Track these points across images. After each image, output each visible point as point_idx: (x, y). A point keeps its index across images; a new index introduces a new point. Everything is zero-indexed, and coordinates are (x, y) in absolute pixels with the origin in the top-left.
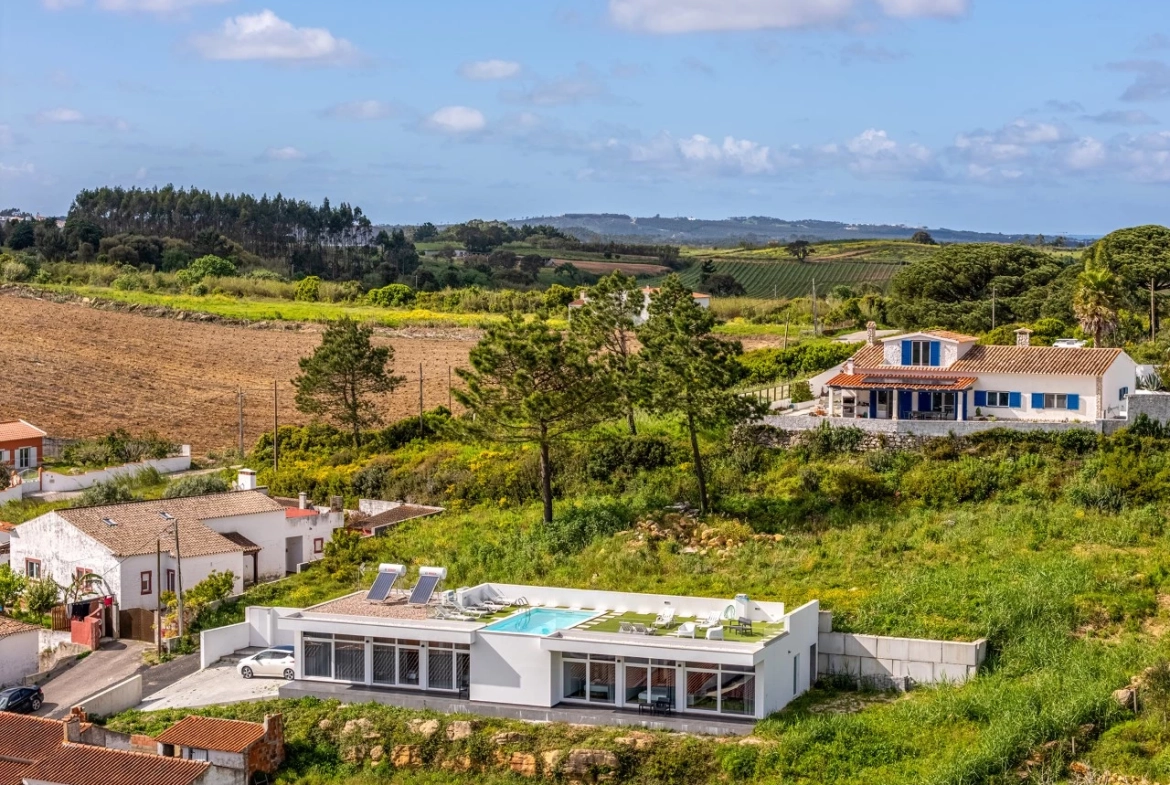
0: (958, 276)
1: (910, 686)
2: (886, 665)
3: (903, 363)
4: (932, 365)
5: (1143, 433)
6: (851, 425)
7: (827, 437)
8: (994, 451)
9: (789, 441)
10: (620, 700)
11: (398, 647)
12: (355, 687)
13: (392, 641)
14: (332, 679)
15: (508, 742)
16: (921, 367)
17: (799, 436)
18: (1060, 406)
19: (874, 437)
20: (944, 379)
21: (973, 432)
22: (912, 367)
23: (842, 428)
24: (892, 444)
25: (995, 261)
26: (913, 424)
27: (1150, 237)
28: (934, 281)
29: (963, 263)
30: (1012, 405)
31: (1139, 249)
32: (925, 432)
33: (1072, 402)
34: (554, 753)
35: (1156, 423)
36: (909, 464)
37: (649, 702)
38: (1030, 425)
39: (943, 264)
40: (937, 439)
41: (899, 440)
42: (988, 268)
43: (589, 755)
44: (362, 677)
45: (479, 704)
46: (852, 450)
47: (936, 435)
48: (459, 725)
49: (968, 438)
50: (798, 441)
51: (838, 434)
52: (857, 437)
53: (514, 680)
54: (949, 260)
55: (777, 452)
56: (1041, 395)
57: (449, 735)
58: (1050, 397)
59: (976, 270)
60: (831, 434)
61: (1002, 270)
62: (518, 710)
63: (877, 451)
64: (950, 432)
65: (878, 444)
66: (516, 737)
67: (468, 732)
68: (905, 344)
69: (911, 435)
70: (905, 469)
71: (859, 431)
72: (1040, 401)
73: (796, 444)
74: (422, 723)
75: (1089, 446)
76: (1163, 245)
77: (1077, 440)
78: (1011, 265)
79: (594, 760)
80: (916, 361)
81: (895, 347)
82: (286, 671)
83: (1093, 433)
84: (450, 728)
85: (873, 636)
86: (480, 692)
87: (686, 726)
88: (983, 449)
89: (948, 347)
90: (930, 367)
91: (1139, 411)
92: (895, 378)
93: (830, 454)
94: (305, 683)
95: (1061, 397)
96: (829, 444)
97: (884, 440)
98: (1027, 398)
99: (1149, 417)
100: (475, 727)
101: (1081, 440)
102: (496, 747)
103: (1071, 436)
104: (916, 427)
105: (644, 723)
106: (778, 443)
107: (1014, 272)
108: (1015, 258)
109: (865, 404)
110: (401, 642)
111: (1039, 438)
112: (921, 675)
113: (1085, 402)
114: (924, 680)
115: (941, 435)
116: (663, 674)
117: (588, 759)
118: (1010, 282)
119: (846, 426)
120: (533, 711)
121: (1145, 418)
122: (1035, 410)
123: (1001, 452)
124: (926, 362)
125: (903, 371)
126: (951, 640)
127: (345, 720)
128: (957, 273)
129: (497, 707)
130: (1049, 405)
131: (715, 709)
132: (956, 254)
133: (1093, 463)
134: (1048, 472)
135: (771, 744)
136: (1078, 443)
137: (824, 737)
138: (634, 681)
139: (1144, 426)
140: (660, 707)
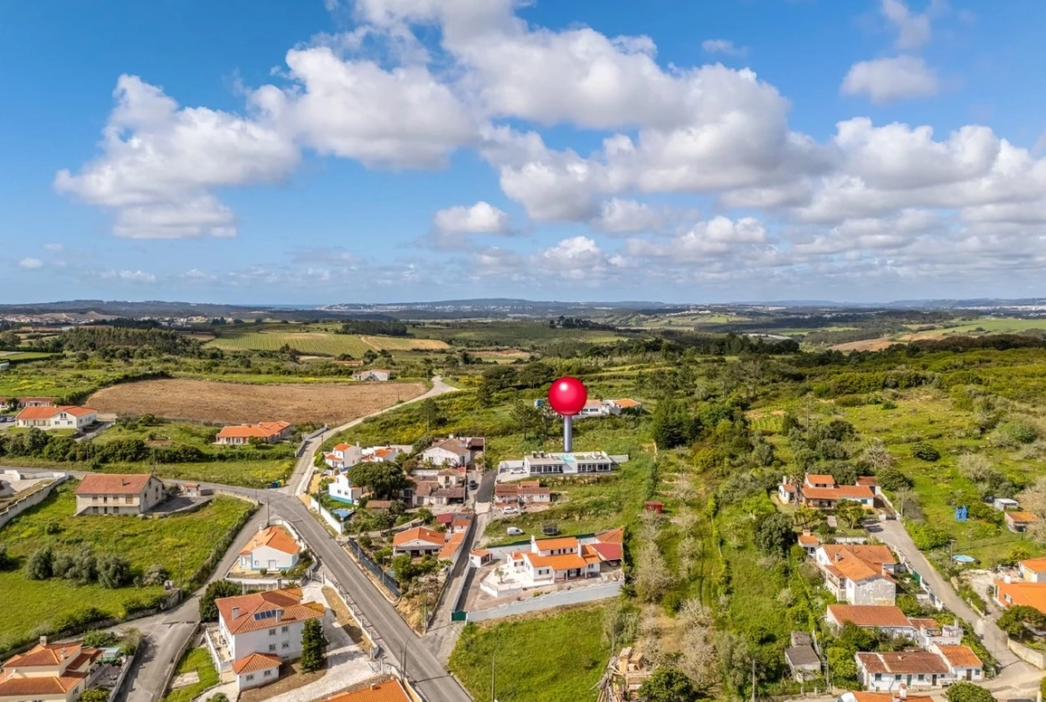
1: (620, 463)
2: (615, 460)
8: (589, 420)
10: (587, 470)
11: (547, 466)
13: (546, 464)
14: (537, 472)
33: (597, 410)
34: (587, 479)
35: (613, 413)
36: (577, 424)
37: (592, 470)
43: (593, 479)
44: (542, 472)
48: (567, 477)
53: (571, 469)
62: (573, 474)
66: (578, 478)
72: (591, 410)
74: (560, 477)
75: (604, 418)
82: (522, 472)
83: (604, 416)
84: (565, 478)
85: (612, 456)
86: (565, 472)
87: (601, 473)
91: (610, 410)
94: (531, 474)
99: (611, 412)
100: (570, 477)
102: (575, 480)
105: (595, 473)
110: (548, 464)
111: (596, 417)
112: (620, 461)
116: (594, 465)
120: (576, 474)
123: (591, 420)
126: (623, 455)
129: (570, 474)
131: (603, 470)
133: (606, 421)
134: (600, 424)
135: (618, 474)
136: (602, 418)
137: (625, 472)
138: (589, 466)
139: (611, 414)
140: (594, 471)
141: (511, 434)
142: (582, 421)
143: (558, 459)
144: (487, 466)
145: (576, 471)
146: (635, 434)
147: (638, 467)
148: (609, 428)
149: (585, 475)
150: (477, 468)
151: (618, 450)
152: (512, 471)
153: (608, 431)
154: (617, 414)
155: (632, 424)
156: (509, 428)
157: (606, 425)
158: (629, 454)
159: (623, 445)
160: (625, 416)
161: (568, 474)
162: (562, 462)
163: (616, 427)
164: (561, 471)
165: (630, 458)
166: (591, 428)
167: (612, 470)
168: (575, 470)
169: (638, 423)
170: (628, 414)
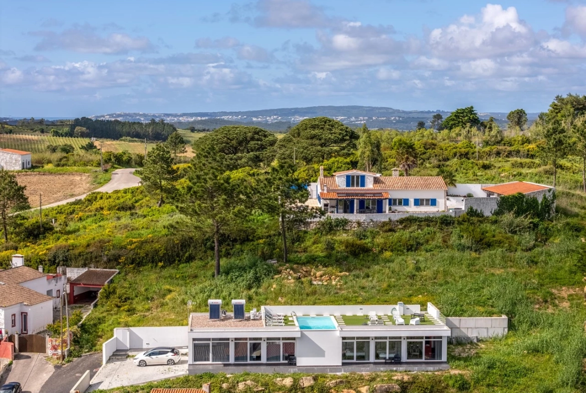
0: (232, 142)
1: (479, 340)
2: (464, 331)
3: (347, 186)
4: (361, 186)
5: (472, 216)
6: (342, 217)
7: (330, 223)
8: (410, 227)
9: (309, 226)
10: (372, 358)
11: (249, 342)
12: (225, 365)
13: (246, 339)
14: (210, 362)
15: (337, 385)
16: (355, 188)
17: (315, 223)
18: (427, 204)
19: (354, 223)
20: (367, 194)
21: (399, 218)
22: (351, 188)
23: (337, 219)
24: (363, 226)
25: (249, 134)
26: (372, 215)
27: (325, 123)
28: (221, 144)
29: (235, 135)
30: (404, 205)
31: (322, 128)
32: (378, 219)
33: (433, 202)
34: (366, 387)
35: (476, 210)
36: (374, 235)
37: (387, 358)
38: (424, 214)
39: (225, 136)
40: (384, 223)
41: (366, 223)
42: (246, 138)
43: (386, 387)
44: (228, 360)
45: (305, 368)
46: (343, 229)
47: (383, 220)
48: (306, 379)
49: (397, 221)
50: (315, 226)
51: (335, 222)
52: (346, 223)
54: (226, 134)
55: (306, 232)
56: (418, 199)
57: (302, 385)
58: (422, 200)
59: (241, 139)
60: (332, 222)
61: (252, 139)
62: (327, 369)
63: (356, 229)
64: (389, 219)
65: (356, 226)
66: (341, 382)
67: (312, 382)
68: (348, 177)
69: (372, 221)
70: (374, 237)
71: (346, 220)
72: (418, 202)
73: (314, 228)
74: (283, 380)
75: (450, 223)
76: (332, 126)
77: (445, 220)
78: (256, 136)
79: (389, 389)
80: (353, 185)
81: (343, 178)
82: (168, 361)
83: (451, 216)
84: (301, 381)
85: (458, 318)
86: (303, 361)
87: (417, 368)
88: (405, 226)
89: (369, 178)
90: (360, 188)
91: (469, 206)
92: (343, 193)
93: (332, 232)
94: (195, 366)
95: (427, 200)
96: (332, 227)
97: (359, 224)
98: (412, 201)
99: (474, 208)
100: (315, 379)
101: (447, 220)
102: (331, 388)
103: (442, 218)
104: (374, 217)
105: (395, 369)
106: (304, 227)
107: (258, 140)
108: (257, 133)
109: (333, 207)
110: (250, 339)
111: (429, 220)
112: (483, 335)
113: (439, 202)
114: (483, 337)
115: (385, 220)
117: (386, 388)
118: (258, 144)
119: (339, 218)
120: (334, 368)
121: (471, 208)
122: (415, 206)
123: (414, 227)
124: (357, 185)
125: (347, 190)
126: (492, 316)
127: (238, 382)
128: (231, 140)
129: (315, 368)
130: (422, 204)
131: (422, 359)
132: (229, 131)
133: (456, 230)
134: (439, 236)
135: (467, 372)
136: (445, 221)
137: (491, 367)
138: (380, 347)
139: (472, 212)
140: (396, 361)
141: (191, 259)
142: (390, 228)
143: (287, 321)
144: (76, 341)
145: (338, 361)
146: (533, 262)
147: (535, 351)
148: (462, 248)
149: (365, 372)
150: (49, 345)
151: (478, 303)
152: (141, 356)
153: (457, 254)
154: (487, 213)
155: (528, 238)
156: (186, 243)
157: (454, 239)
158: (511, 315)
159: (495, 289)
160: (508, 217)
161: (308, 370)
162: (294, 331)
163: (483, 243)
164: (291, 359)
165: (511, 326)
166: (413, 247)
167: (451, 357)
168: (333, 357)
169: (545, 237)
170: (518, 214)
